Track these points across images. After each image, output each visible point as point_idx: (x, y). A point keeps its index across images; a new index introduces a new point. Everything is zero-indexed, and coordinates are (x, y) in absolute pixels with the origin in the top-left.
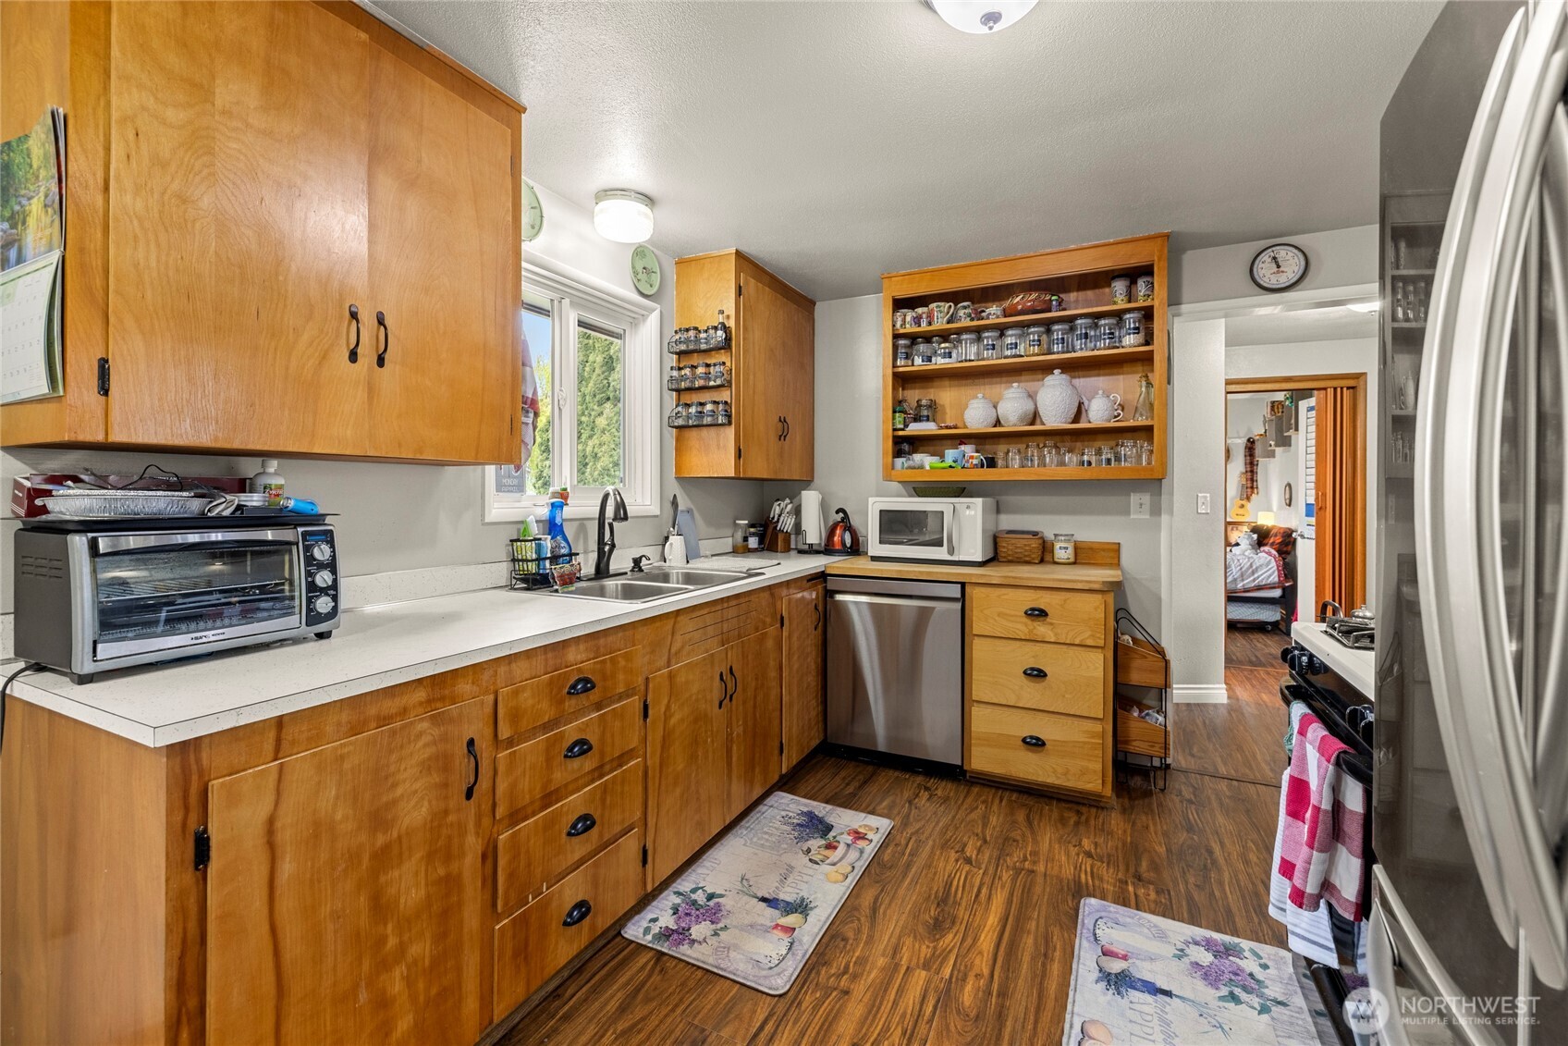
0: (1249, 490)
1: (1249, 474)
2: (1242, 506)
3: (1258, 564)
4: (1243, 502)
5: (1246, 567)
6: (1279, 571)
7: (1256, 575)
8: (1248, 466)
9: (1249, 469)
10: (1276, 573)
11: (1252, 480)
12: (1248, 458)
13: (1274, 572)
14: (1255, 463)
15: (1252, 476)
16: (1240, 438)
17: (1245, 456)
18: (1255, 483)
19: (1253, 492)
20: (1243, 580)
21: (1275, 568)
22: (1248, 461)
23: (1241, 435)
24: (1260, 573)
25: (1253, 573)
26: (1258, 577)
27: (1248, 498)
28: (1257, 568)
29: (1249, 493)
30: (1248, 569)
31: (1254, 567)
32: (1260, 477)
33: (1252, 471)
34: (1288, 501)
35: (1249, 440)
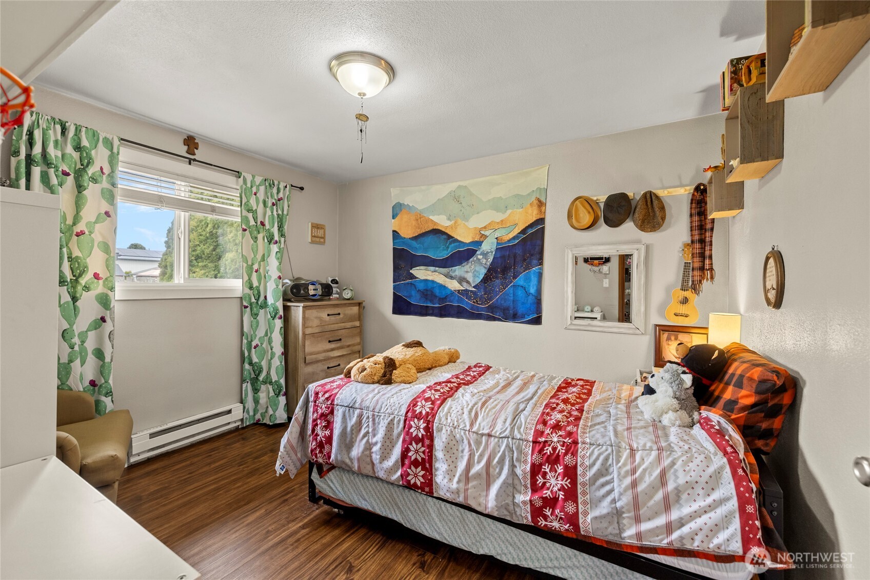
0: (697, 273)
1: (697, 246)
2: (685, 301)
3: (682, 481)
4: (688, 294)
5: (648, 480)
6: (745, 517)
7: (675, 515)
8: (696, 232)
9: (697, 237)
10: (736, 524)
11: (702, 256)
12: (696, 218)
13: (727, 519)
14: (709, 226)
15: (703, 249)
16: (681, 186)
17: (691, 215)
18: (707, 262)
19: (702, 278)
20: (638, 520)
21: (734, 504)
22: (696, 224)
23: (686, 180)
24: (686, 510)
25: (667, 505)
26: (681, 523)
27: (695, 288)
28: (678, 492)
29: (697, 278)
30: (653, 489)
31: (671, 486)
32: (717, 251)
33: (702, 241)
34: (772, 295)
35: (697, 189)
